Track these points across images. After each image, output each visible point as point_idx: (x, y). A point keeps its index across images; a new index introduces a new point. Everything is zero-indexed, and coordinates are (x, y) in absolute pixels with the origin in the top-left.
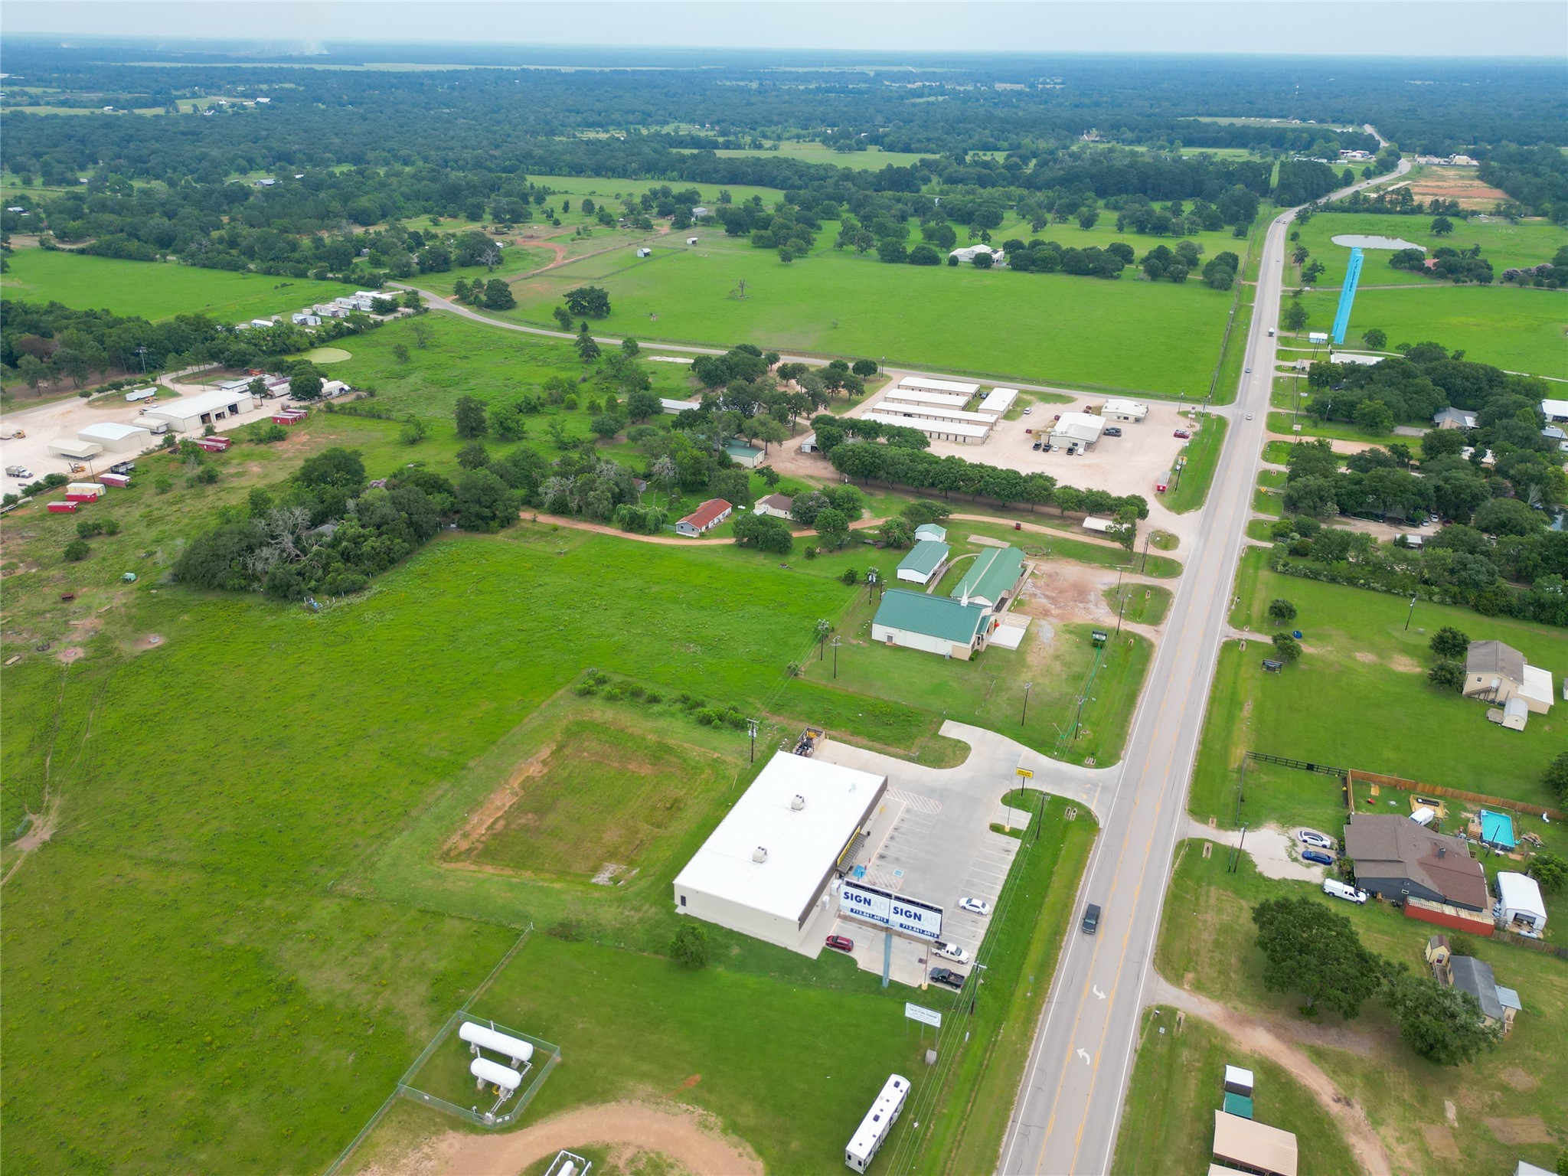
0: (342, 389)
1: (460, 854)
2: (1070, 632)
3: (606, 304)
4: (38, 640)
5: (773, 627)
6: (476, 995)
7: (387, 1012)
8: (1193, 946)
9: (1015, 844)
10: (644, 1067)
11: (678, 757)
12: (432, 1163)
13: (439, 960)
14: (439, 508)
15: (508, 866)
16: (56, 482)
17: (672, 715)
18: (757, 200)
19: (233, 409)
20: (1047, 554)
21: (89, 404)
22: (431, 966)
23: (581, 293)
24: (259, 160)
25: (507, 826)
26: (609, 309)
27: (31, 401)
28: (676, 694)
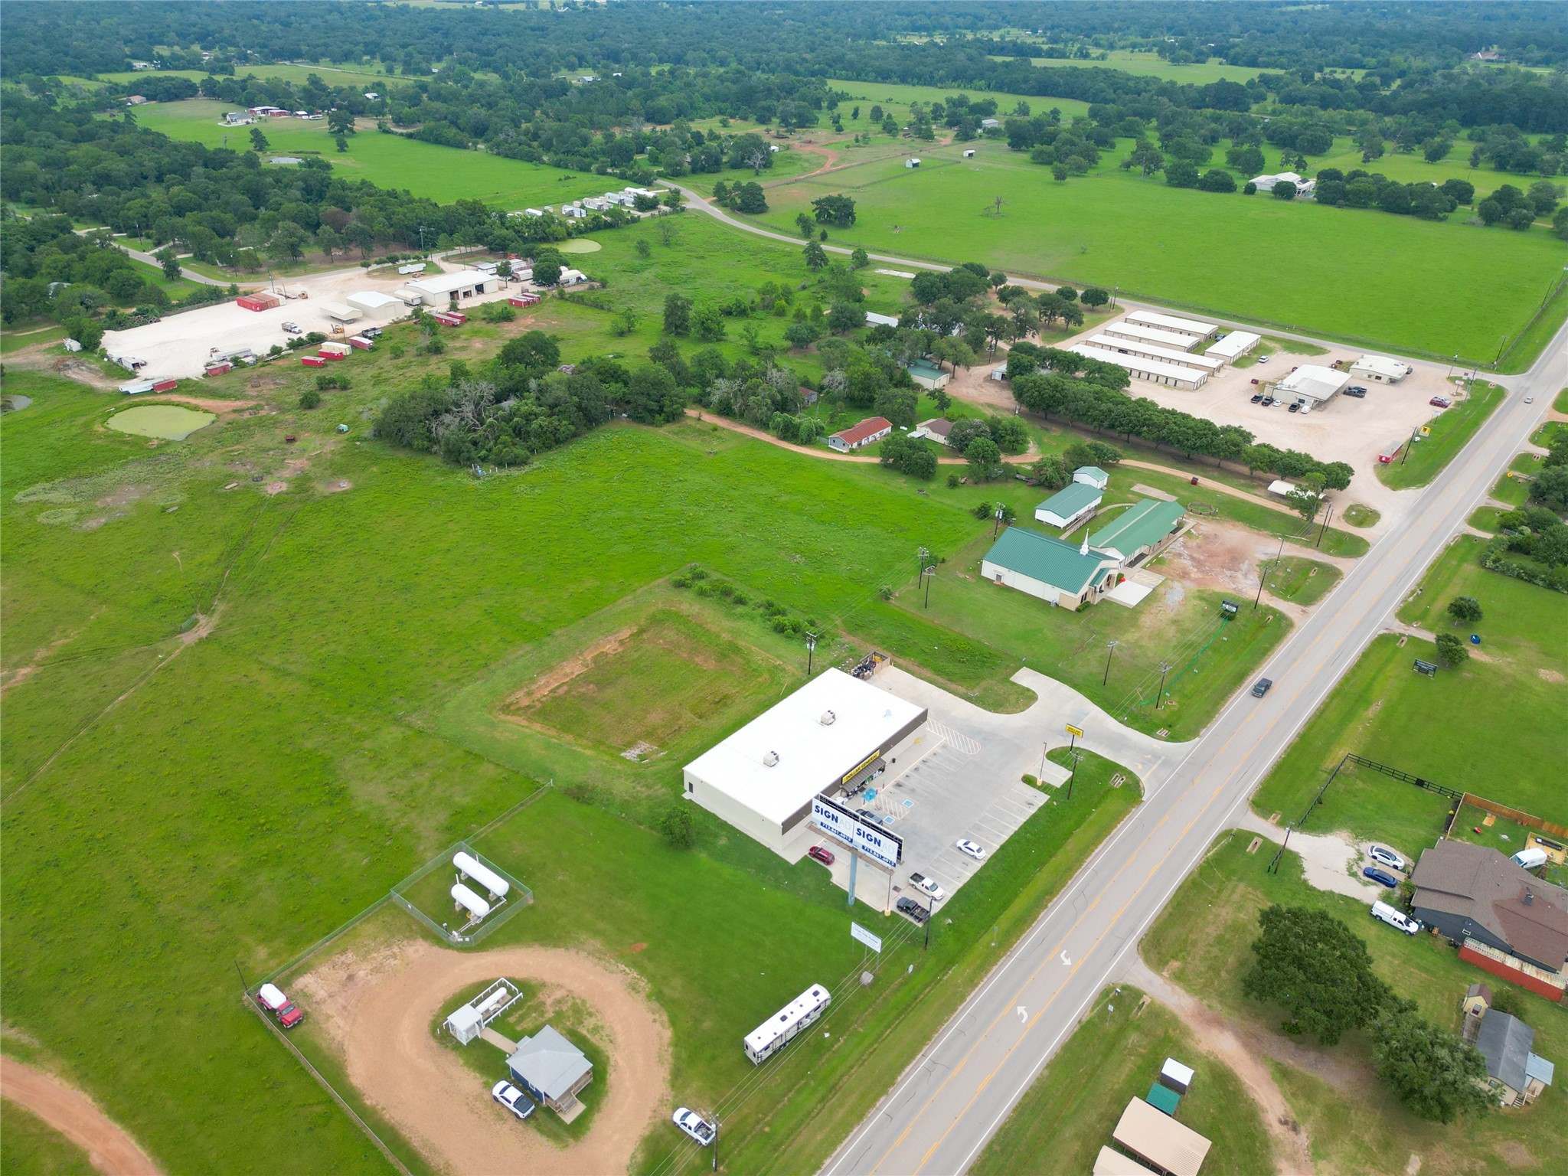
0: (579, 278)
1: (519, 709)
2: (1202, 598)
3: (851, 214)
4: (255, 473)
5: (884, 550)
6: (483, 831)
7: (407, 830)
8: (1193, 937)
9: (1042, 799)
10: (601, 925)
11: (745, 659)
12: (396, 962)
13: (465, 796)
14: (610, 397)
15: (555, 727)
16: (316, 339)
17: (752, 618)
18: (1055, 113)
19: (480, 288)
20: (1215, 514)
21: (369, 273)
22: (457, 799)
23: (830, 201)
24: (589, 57)
25: (568, 692)
26: (854, 219)
27: (324, 266)
28: (764, 598)
